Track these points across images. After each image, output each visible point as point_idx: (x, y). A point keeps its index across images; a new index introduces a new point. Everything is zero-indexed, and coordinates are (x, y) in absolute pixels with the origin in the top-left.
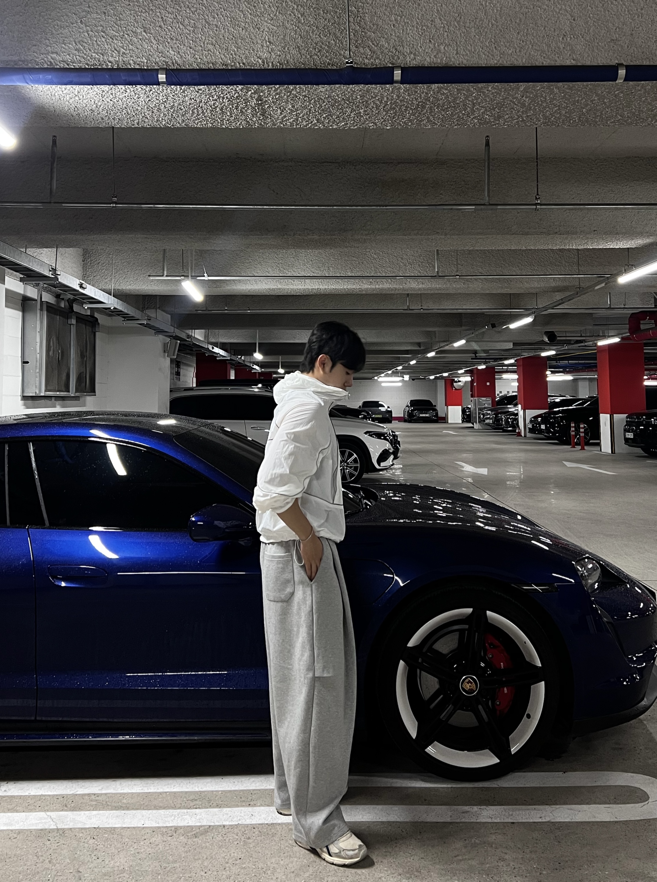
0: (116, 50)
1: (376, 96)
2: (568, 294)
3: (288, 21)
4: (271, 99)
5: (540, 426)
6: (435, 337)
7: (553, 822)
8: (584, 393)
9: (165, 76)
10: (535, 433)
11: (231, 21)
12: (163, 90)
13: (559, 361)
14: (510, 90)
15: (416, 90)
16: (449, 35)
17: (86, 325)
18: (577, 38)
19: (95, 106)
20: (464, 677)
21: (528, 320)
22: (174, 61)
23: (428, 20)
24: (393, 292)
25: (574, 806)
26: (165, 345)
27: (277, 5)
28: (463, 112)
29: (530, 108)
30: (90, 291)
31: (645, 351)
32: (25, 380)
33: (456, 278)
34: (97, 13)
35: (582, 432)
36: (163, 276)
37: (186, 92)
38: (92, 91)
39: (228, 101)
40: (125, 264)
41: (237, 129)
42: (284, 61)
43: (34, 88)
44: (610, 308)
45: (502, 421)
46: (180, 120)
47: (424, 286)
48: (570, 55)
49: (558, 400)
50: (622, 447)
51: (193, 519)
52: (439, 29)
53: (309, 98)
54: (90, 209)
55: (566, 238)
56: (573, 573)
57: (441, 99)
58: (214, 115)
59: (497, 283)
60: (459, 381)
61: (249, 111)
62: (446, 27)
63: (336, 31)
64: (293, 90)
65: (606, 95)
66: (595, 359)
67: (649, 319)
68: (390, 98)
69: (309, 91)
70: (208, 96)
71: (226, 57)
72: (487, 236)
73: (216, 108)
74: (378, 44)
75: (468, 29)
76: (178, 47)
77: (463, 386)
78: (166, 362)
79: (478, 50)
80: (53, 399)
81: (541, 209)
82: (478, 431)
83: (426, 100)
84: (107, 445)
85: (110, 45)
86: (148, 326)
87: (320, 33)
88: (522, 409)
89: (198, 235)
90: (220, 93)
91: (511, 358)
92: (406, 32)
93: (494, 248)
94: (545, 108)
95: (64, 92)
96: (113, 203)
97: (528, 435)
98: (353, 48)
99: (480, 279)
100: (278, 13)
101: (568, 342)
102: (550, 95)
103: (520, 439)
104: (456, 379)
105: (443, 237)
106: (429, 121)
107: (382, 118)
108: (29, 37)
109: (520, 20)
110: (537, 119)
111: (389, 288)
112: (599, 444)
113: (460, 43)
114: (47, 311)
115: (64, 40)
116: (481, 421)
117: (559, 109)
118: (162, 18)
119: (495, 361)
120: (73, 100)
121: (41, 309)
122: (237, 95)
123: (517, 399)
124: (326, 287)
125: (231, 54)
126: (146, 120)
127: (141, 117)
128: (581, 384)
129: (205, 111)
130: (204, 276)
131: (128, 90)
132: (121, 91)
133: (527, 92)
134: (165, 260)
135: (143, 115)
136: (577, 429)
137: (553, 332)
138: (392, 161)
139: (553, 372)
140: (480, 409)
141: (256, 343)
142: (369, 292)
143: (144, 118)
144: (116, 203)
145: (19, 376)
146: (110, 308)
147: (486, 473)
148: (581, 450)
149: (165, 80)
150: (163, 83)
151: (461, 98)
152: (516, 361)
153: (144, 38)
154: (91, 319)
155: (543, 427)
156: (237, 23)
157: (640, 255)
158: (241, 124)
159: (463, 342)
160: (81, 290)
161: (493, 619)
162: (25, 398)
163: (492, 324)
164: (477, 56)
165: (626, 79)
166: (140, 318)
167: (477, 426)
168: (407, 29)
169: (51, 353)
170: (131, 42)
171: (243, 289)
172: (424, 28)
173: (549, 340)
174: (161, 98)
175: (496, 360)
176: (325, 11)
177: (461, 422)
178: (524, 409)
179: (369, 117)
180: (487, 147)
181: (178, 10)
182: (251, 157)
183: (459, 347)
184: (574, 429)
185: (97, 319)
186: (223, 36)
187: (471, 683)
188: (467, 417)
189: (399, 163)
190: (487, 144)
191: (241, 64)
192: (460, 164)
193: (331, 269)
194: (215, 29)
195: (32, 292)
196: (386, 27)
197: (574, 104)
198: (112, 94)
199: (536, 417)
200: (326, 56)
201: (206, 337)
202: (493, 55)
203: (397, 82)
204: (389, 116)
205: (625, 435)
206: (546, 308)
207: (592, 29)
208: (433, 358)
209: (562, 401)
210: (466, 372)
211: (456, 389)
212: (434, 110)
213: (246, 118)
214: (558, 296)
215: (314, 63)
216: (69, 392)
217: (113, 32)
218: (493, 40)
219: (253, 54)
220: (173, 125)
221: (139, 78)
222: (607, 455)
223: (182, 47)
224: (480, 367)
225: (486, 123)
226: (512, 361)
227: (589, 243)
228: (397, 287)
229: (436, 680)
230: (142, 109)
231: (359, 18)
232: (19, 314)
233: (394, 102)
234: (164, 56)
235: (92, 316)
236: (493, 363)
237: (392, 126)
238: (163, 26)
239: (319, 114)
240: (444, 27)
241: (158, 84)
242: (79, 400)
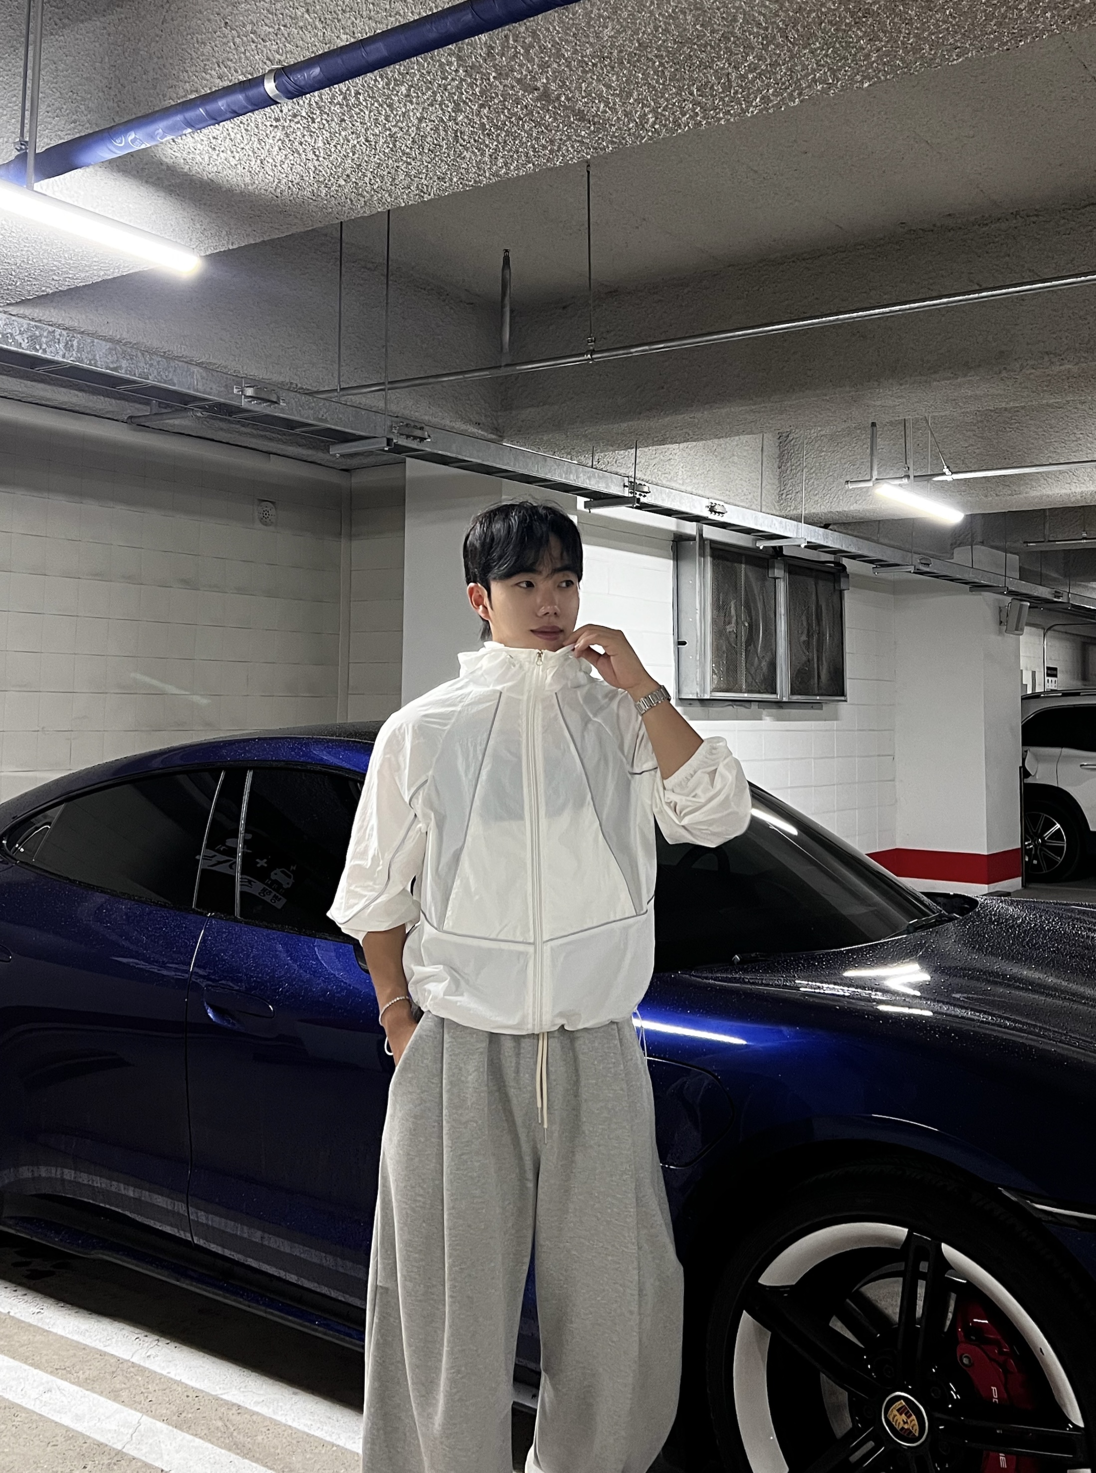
17: (815, 576)
26: (1001, 611)
30: (742, 517)
36: (870, 480)
78: (1006, 643)
89: (835, 393)
114: (712, 556)
121: (702, 554)
130: (944, 474)
160: (713, 517)
166: (900, 562)
182: (934, 225)
185: (844, 568)
216: (775, 692)
235: (838, 564)
242: (821, 709)
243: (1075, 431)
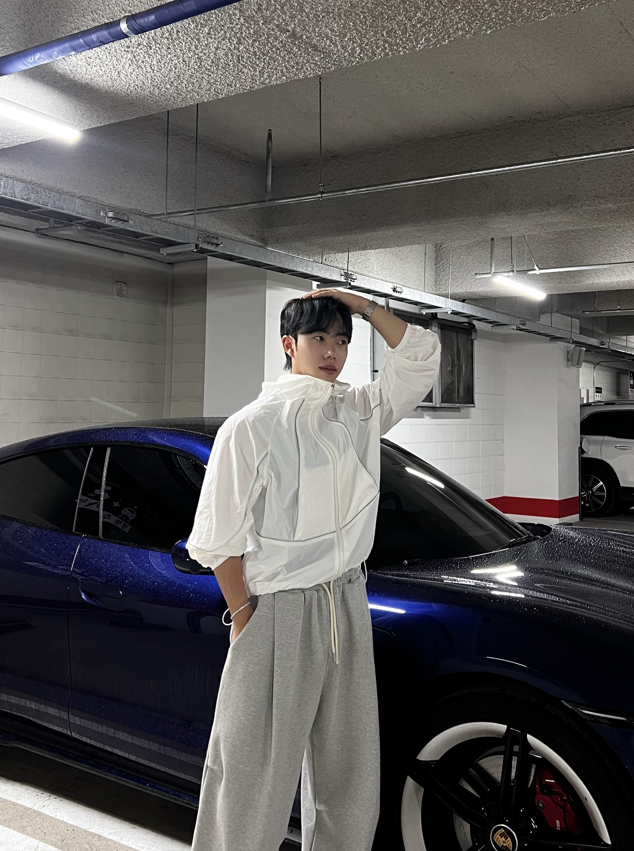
17: (457, 332)
26: (569, 353)
36: (490, 273)
78: (571, 373)
80: (419, 409)
89: (469, 220)
130: (535, 270)
154: (467, 326)
160: (395, 295)
166: (508, 323)
182: (530, 118)
185: (474, 326)
216: (432, 402)
235: (470, 323)
242: (460, 412)
243: (614, 245)
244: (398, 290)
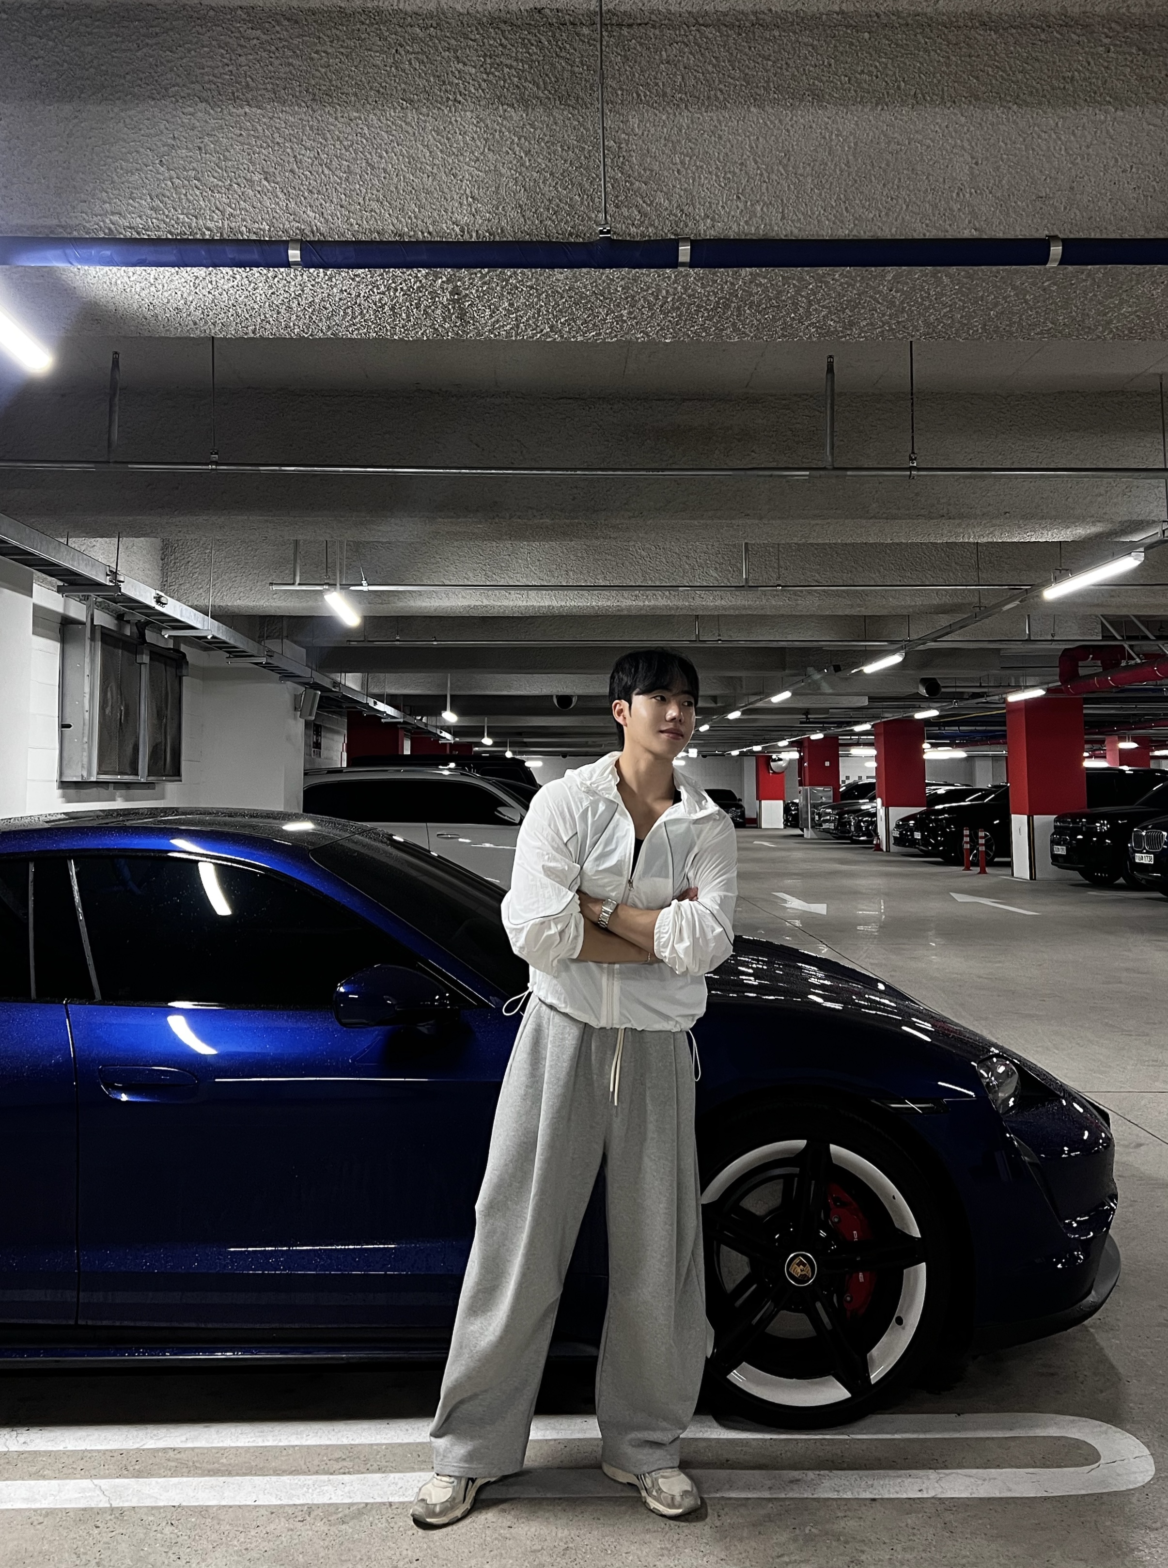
0: (217, 208)
1: (649, 288)
2: (959, 617)
3: (504, 163)
4: (474, 292)
5: (912, 835)
6: (742, 687)
7: (940, 1499)
8: (984, 779)
9: (298, 252)
10: (904, 846)
11: (409, 163)
12: (296, 276)
13: (944, 726)
14: (870, 279)
15: (716, 278)
16: (770, 187)
17: (166, 665)
18: (981, 194)
19: (182, 302)
20: (792, 1255)
21: (896, 659)
22: (315, 228)
23: (736, 162)
24: (673, 612)
25: (975, 1471)
26: (296, 698)
27: (485, 136)
28: (793, 315)
29: (904, 308)
30: (174, 608)
31: (1085, 712)
32: (65, 754)
33: (777, 591)
34: (187, 148)
35: (982, 845)
36: (293, 584)
37: (334, 280)
38: (177, 277)
39: (403, 295)
40: (231, 564)
41: (417, 341)
42: (497, 228)
43: (82, 272)
44: (1029, 640)
45: (850, 825)
46: (323, 325)
47: (723, 603)
48: (970, 223)
49: (942, 791)
50: (1047, 870)
51: (342, 990)
52: (753, 178)
53: (537, 290)
54: (174, 474)
55: (959, 525)
56: (973, 1080)
57: (757, 294)
58: (380, 319)
59: (845, 598)
60: (780, 760)
61: (439, 312)
62: (766, 175)
63: (582, 180)
64: (511, 277)
65: (1028, 288)
66: (1004, 724)
67: (1092, 659)
68: (671, 291)
69: (537, 279)
70: (370, 287)
71: (401, 222)
72: (829, 521)
73: (383, 307)
74: (652, 202)
75: (801, 178)
76: (321, 205)
77: (786, 768)
78: (298, 727)
79: (817, 213)
80: (111, 786)
81: (918, 476)
82: (810, 841)
83: (730, 294)
84: (200, 864)
85: (209, 201)
86: (268, 666)
87: (556, 184)
88: (883, 805)
90: (390, 282)
91: (866, 722)
92: (699, 182)
93: (839, 541)
94: (927, 309)
95: (132, 279)
96: (212, 463)
97: (894, 848)
98: (611, 209)
99: (816, 591)
100: (486, 150)
101: (960, 697)
102: (936, 288)
103: (881, 855)
104: (774, 756)
105: (757, 521)
106: (736, 329)
107: (658, 325)
108: (75, 187)
109: (888, 165)
110: (915, 327)
111: (666, 606)
112: (1010, 865)
113: (788, 201)
114: (102, 641)
115: (132, 193)
116: (816, 825)
117: (951, 311)
118: (295, 157)
119: (838, 727)
120: (147, 291)
121: (93, 639)
122: (418, 284)
123: (874, 789)
124: (563, 604)
125: (410, 218)
126: (268, 326)
127: (259, 321)
128: (979, 765)
129: (365, 311)
130: (362, 585)
131: (238, 276)
132: (226, 278)
133: (898, 282)
134: (298, 561)
135: (263, 317)
136: (974, 839)
137: (934, 679)
138: (672, 397)
139: (934, 745)
140: (814, 806)
141: (446, 696)
142: (634, 612)
143: (264, 323)
144: (217, 464)
145: (54, 749)
146: (206, 637)
147: (824, 912)
148: (980, 873)
149: (299, 259)
150: (296, 263)
151: (788, 292)
152: (873, 726)
153: (265, 190)
154: (175, 655)
155: (918, 835)
156: (419, 166)
157: (1078, 553)
158: (425, 333)
159: (786, 695)
160: (158, 608)
161: (840, 1158)
162: (64, 785)
163: (834, 666)
164: (816, 222)
165: (1063, 261)
166: (256, 654)
167: (808, 833)
168: (700, 178)
169: (108, 711)
170: (243, 197)
171: (426, 607)
172: (729, 175)
173: (927, 693)
174: (292, 289)
175: (840, 724)
176: (566, 148)
177: (782, 826)
178: (887, 805)
179: (637, 323)
180: (829, 375)
181: (321, 143)
182: (440, 389)
183: (779, 703)
184: (967, 839)
185: (184, 655)
186: (396, 188)
187: (804, 1265)
188: (792, 818)
189: (684, 400)
190: (830, 369)
191: (426, 234)
192: (784, 402)
193: (571, 573)
194: (383, 175)
195: (77, 610)
196: (666, 174)
197: (977, 302)
198: (211, 282)
199: (906, 820)
200: (567, 220)
201: (365, 684)
202: (842, 222)
203: (683, 264)
204: (670, 321)
205: (1052, 850)
206: (923, 640)
207: (1006, 179)
208: (737, 720)
209: (949, 792)
210: (791, 744)
211: (774, 773)
212: (745, 312)
213: (433, 324)
214: (944, 621)
215: (546, 232)
216: (137, 774)
217: (212, 179)
218: (842, 196)
219: (445, 217)
220: (311, 335)
221: (256, 257)
222: (1023, 882)
223: (328, 205)
224: (814, 737)
225: (829, 333)
226: (867, 727)
227: (996, 533)
228: (680, 603)
229: (745, 1259)
230: (261, 306)
231: (621, 159)
232: (55, 647)
233: (679, 297)
234: (297, 219)
235: (177, 650)
236: (834, 730)
237: (674, 337)
238: (297, 170)
239: (555, 317)
240: (761, 175)
241: (288, 265)
242: (154, 789)
244: (163, 600)
